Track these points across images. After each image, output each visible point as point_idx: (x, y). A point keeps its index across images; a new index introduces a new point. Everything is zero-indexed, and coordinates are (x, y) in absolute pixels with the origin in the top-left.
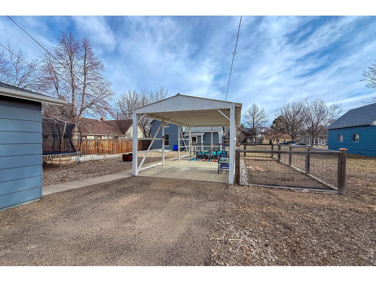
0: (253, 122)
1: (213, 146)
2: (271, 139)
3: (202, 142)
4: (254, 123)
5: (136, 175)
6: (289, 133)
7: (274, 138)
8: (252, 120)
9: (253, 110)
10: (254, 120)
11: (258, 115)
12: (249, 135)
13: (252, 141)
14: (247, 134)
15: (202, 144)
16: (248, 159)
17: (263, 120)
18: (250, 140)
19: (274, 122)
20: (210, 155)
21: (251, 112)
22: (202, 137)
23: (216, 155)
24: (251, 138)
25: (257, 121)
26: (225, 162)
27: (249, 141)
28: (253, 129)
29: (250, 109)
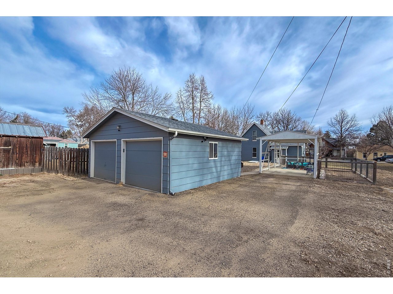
0: (340, 131)
1: (299, 159)
2: (365, 152)
3: (286, 155)
4: (341, 133)
5: (261, 173)
6: (390, 144)
7: (370, 150)
8: (339, 129)
9: (340, 117)
10: (342, 129)
11: (347, 123)
12: (336, 146)
13: (339, 154)
14: (334, 146)
15: (286, 156)
16: (328, 170)
17: (354, 128)
18: (338, 152)
19: (372, 129)
20: (298, 165)
21: (338, 119)
22: (286, 151)
23: (302, 165)
24: (339, 151)
25: (346, 129)
26: (311, 168)
27: (335, 154)
28: (340, 139)
29: (337, 116)
